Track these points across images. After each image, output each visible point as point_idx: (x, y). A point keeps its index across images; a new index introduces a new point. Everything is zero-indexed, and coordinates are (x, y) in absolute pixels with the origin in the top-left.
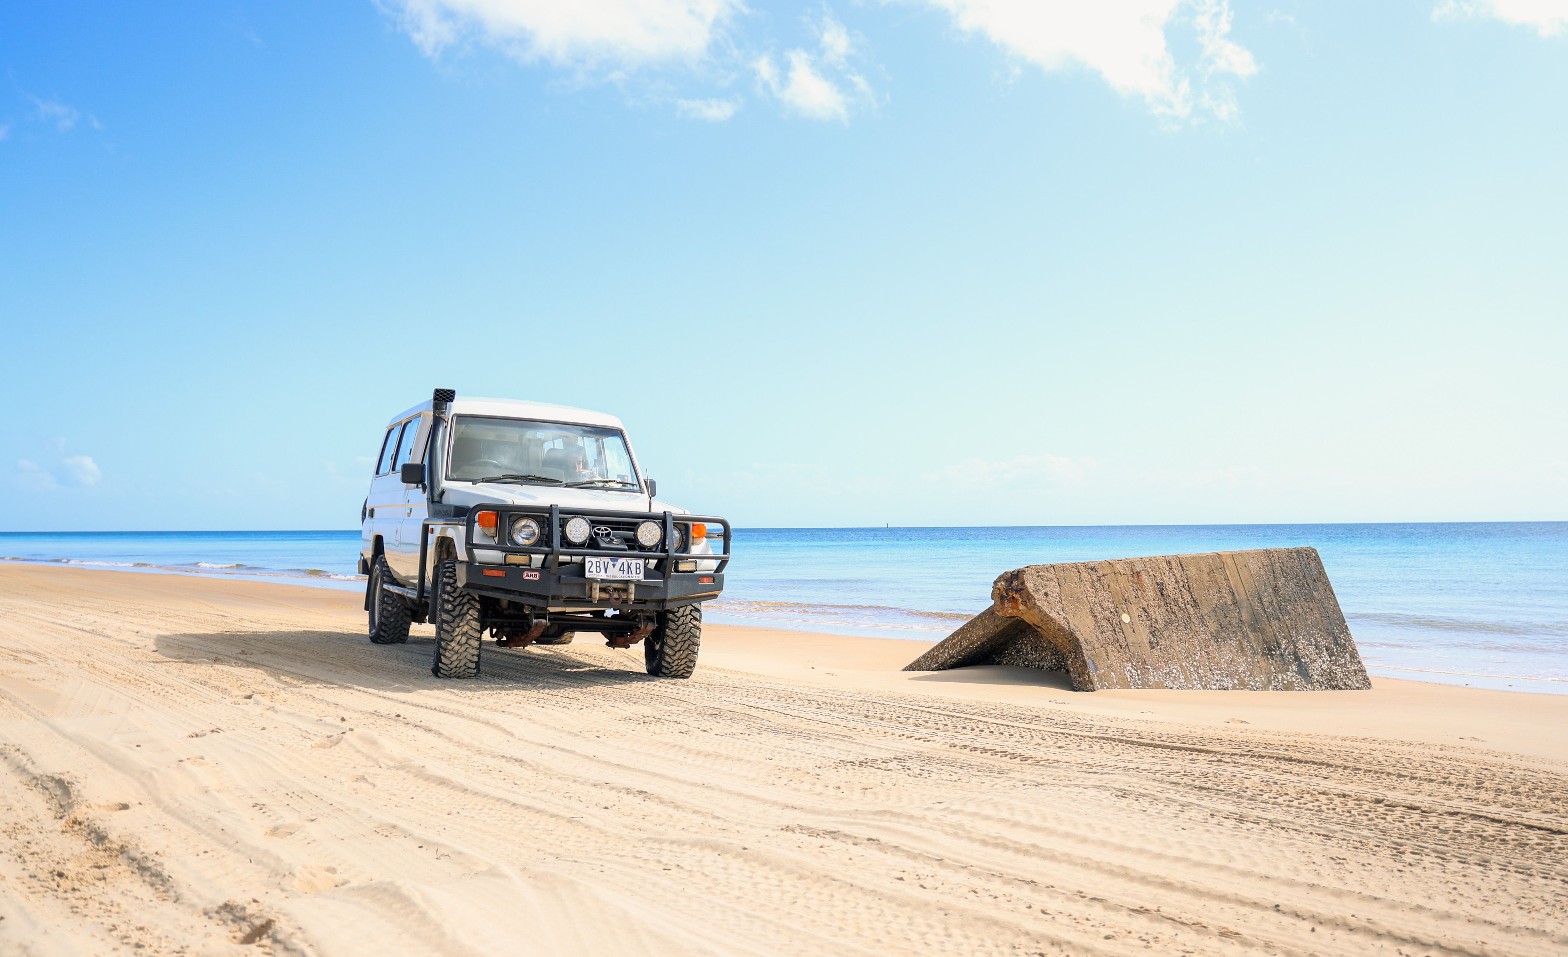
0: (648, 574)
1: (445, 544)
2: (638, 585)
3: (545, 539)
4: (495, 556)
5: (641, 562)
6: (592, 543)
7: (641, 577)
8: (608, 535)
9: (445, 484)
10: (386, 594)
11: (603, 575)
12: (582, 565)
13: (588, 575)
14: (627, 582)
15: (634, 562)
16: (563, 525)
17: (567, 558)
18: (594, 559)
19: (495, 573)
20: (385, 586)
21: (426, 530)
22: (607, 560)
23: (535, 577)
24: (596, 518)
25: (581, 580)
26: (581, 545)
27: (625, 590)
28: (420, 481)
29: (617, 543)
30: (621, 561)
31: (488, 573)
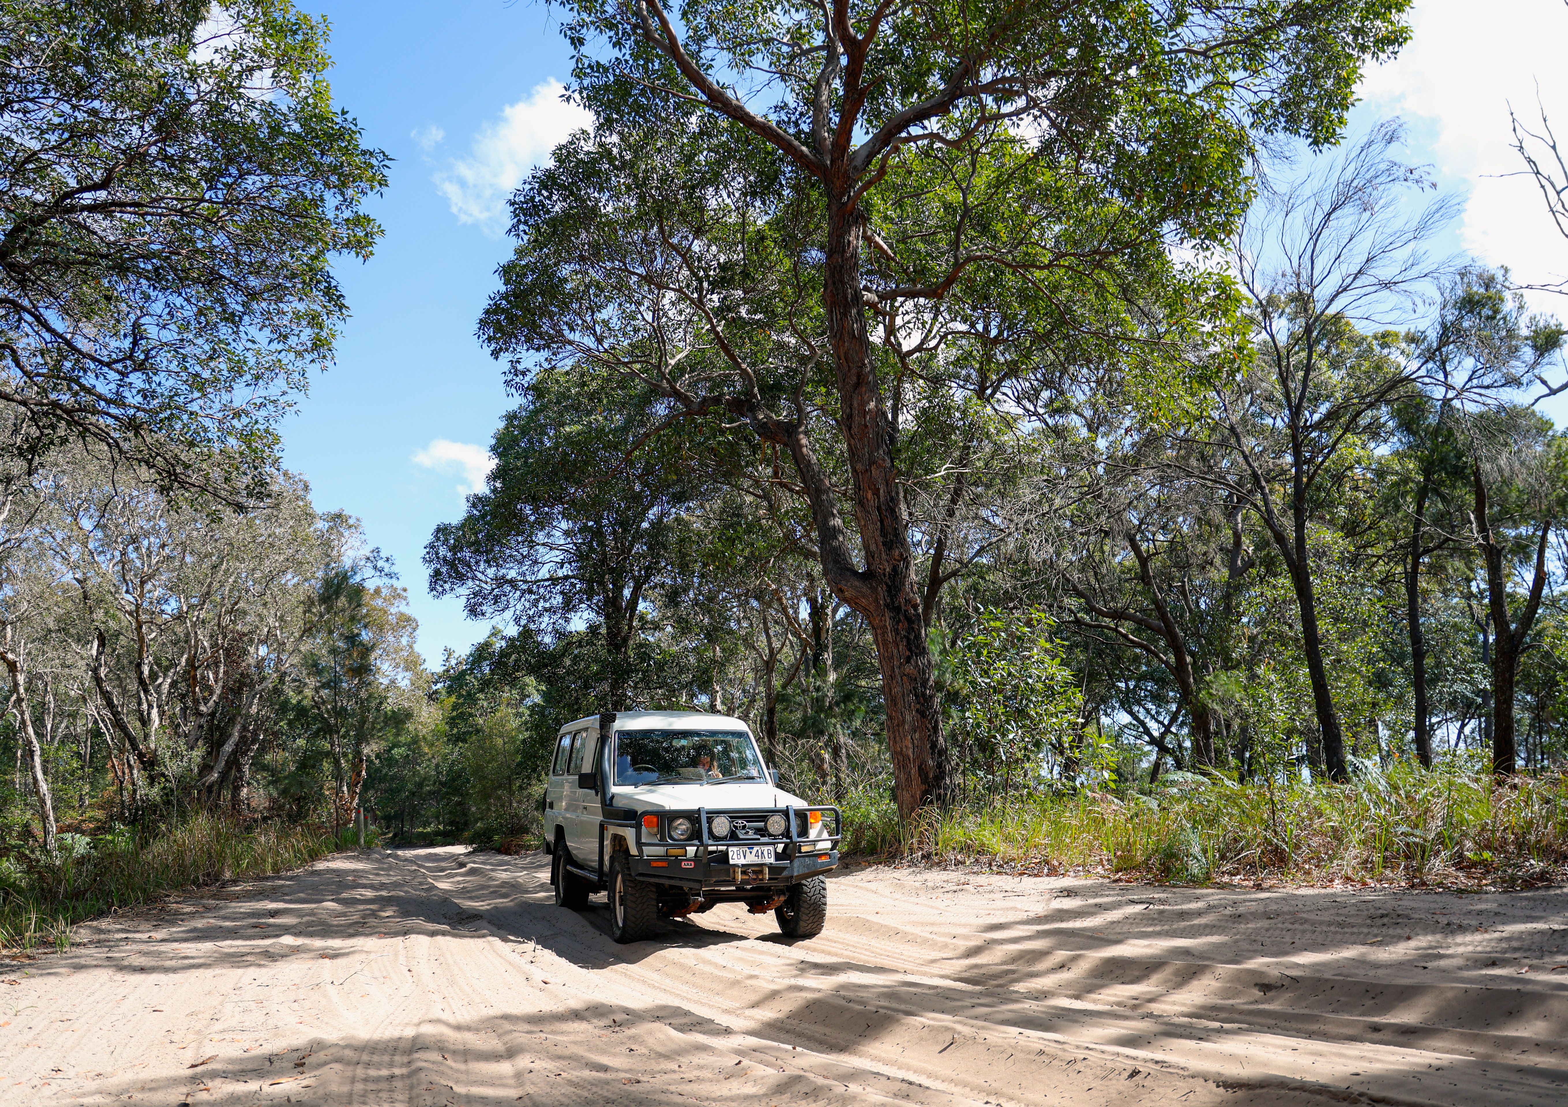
0: (778, 857)
1: (618, 841)
2: (771, 867)
3: (695, 835)
4: (660, 851)
5: (771, 848)
6: (733, 836)
7: (772, 860)
8: (744, 827)
9: (614, 790)
10: (568, 875)
11: (742, 861)
12: (726, 854)
13: (731, 862)
14: (762, 865)
15: (766, 849)
16: (710, 821)
17: (713, 848)
18: (735, 849)
19: (660, 864)
20: (569, 867)
21: (602, 828)
22: (745, 848)
23: (691, 865)
24: (734, 815)
25: (725, 866)
26: (724, 838)
27: (761, 872)
28: (593, 787)
29: (751, 834)
30: (756, 848)
31: (655, 864)
